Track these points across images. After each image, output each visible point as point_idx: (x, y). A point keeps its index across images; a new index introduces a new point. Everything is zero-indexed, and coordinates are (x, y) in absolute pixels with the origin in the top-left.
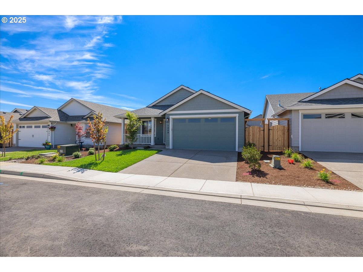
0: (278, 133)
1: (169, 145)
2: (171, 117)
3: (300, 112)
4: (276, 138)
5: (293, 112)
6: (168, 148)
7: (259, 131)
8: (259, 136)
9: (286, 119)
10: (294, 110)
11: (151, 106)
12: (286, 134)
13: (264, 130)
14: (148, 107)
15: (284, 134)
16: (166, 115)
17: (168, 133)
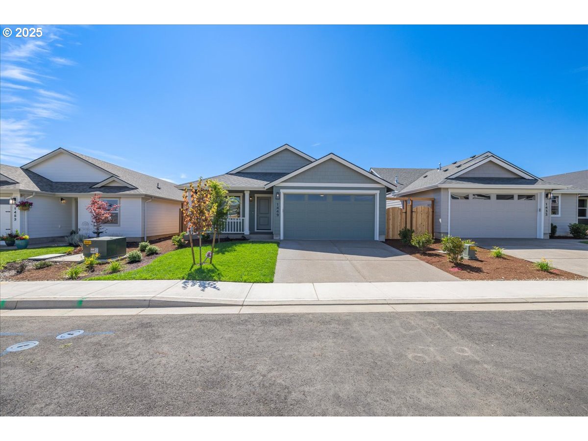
0: (421, 216)
1: (280, 234)
2: (282, 191)
3: (450, 191)
4: (419, 222)
5: (442, 190)
6: (277, 238)
7: (401, 214)
8: (401, 220)
9: (430, 199)
10: (443, 188)
11: (234, 172)
12: (430, 217)
13: (406, 213)
14: (230, 174)
15: (428, 217)
16: (274, 189)
17: (278, 215)
